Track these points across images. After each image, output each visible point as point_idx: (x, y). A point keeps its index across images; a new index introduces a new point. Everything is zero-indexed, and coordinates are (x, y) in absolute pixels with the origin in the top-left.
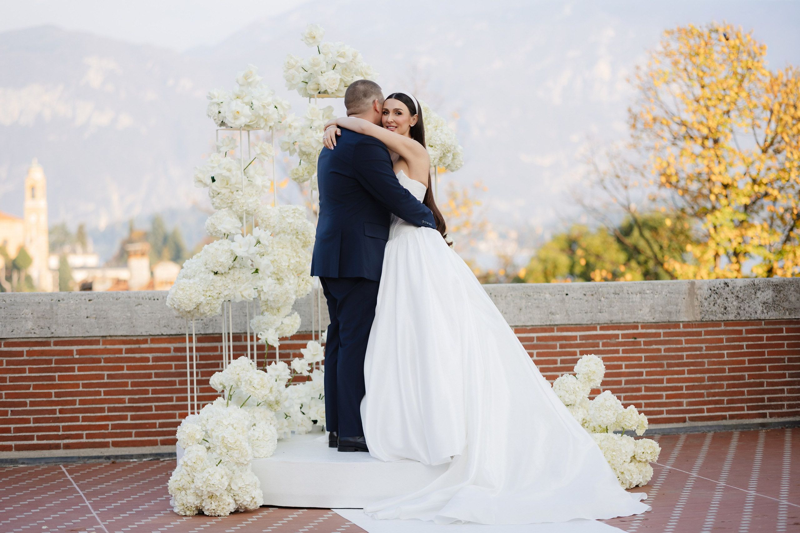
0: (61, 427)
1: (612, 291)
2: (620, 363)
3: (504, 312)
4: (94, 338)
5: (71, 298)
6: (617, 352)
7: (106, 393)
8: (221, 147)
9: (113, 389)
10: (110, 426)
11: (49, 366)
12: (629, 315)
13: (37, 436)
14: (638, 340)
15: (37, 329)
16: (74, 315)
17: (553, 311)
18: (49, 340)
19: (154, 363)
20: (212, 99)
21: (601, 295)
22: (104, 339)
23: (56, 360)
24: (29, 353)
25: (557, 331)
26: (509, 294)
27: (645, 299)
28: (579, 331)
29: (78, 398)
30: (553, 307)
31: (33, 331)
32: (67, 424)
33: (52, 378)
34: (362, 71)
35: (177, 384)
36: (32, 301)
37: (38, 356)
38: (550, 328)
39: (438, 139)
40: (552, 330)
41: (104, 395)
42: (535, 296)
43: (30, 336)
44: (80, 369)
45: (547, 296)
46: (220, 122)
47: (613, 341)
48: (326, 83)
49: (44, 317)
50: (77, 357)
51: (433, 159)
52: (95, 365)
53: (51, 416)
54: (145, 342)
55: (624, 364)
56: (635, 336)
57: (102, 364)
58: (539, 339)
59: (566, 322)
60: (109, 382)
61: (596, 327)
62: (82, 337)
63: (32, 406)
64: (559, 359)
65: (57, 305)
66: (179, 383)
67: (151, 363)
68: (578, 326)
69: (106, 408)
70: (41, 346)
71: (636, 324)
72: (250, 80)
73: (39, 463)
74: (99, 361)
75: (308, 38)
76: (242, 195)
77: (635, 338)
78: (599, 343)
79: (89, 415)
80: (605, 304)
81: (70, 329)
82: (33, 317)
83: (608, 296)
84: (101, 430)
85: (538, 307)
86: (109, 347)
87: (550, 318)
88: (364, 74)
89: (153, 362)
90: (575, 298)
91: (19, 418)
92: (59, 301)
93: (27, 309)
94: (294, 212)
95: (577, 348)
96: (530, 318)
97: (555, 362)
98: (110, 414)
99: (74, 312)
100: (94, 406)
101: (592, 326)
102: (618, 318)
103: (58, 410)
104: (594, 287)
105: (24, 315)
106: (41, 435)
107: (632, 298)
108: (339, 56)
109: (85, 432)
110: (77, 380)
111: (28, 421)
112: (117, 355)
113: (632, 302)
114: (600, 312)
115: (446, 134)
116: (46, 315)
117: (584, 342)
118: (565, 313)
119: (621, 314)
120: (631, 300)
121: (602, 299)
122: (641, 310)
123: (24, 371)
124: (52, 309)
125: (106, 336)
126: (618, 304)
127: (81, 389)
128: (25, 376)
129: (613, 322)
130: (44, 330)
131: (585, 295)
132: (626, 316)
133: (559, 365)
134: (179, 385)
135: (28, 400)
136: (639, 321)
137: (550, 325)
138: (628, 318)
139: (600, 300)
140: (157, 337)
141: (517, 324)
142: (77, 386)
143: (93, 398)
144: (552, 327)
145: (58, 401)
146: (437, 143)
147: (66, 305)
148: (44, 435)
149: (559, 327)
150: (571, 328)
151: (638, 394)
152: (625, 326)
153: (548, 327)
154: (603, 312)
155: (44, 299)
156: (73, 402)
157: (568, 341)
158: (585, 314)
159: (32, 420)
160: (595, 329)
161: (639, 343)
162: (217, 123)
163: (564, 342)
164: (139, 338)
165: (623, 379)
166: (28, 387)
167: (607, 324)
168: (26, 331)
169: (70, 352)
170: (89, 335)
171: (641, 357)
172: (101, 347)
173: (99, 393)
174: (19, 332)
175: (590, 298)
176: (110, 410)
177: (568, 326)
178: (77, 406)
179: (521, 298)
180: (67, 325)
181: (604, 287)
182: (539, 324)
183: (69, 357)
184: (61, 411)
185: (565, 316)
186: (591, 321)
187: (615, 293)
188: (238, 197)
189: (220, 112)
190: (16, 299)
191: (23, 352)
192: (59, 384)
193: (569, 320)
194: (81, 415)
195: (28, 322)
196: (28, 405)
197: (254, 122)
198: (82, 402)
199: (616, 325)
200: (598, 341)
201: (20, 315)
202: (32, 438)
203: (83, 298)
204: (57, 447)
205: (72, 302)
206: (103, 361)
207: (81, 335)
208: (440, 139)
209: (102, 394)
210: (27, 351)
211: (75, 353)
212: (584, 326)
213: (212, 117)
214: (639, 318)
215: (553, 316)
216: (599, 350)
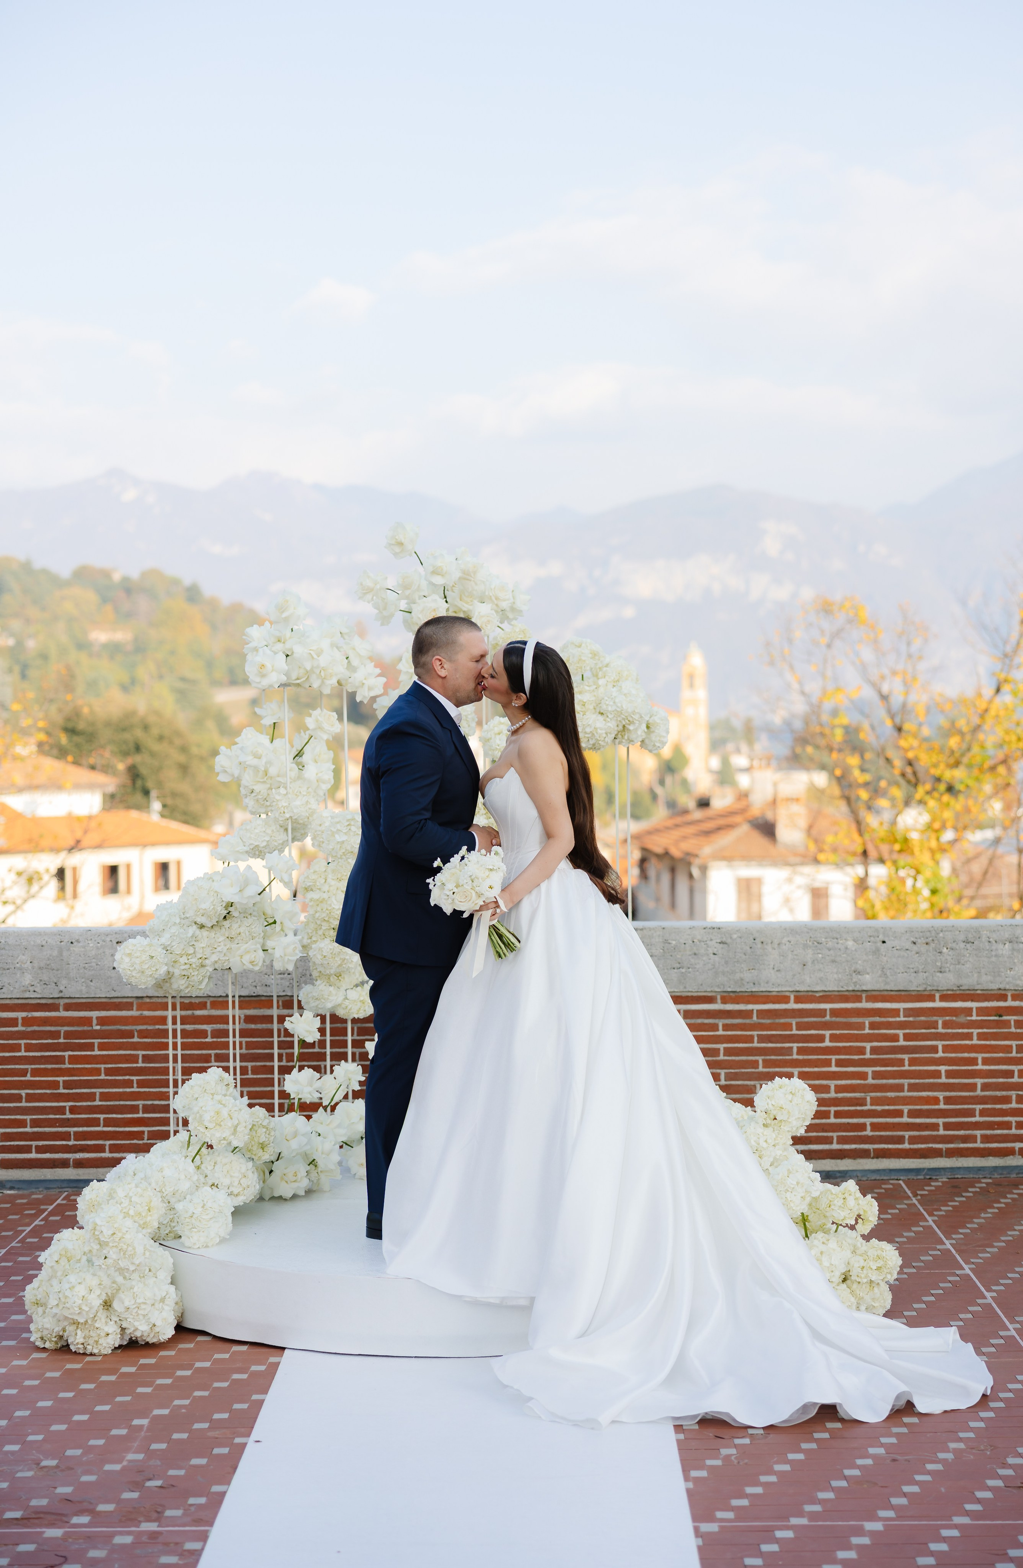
0: (72, 1133)
1: (962, 937)
2: (973, 1055)
3: (776, 969)
4: (125, 1000)
5: (89, 939)
6: (969, 1036)
7: (141, 1084)
8: (264, 717)
9: (150, 1077)
10: (146, 1133)
11: (56, 1041)
12: (989, 978)
13: (36, 1146)
14: (1005, 1018)
15: (38, 985)
16: (94, 964)
17: (860, 968)
18: (57, 1001)
19: (215, 1040)
21: (942, 943)
22: (140, 1001)
23: (65, 1032)
24: (27, 1021)
25: (867, 1001)
26: (785, 940)
27: (1018, 951)
28: (904, 1001)
29: (98, 1091)
30: (860, 962)
31: (31, 989)
32: (81, 1129)
33: (60, 1060)
34: (491, 594)
35: (250, 1072)
36: (32, 943)
37: (39, 1026)
38: (856, 996)
39: (611, 703)
40: (858, 999)
41: (138, 1087)
42: (830, 944)
43: (27, 995)
44: (102, 1047)
45: (850, 943)
47: (962, 1019)
49: (49, 967)
50: (98, 1027)
51: (604, 735)
52: (125, 1040)
53: (57, 1116)
54: (203, 1006)
55: (980, 1056)
56: (999, 1012)
57: (136, 1039)
58: (834, 1012)
59: (881, 986)
60: (145, 1067)
61: (934, 996)
62: (106, 997)
63: (30, 1102)
64: (868, 1046)
65: (69, 950)
66: (252, 1070)
67: (209, 1040)
68: (903, 993)
69: (141, 1106)
70: (45, 1011)
71: (1003, 992)
73: (36, 1188)
74: (130, 1035)
75: (393, 544)
76: (285, 795)
77: (1000, 1016)
78: (937, 1022)
79: (114, 1116)
80: (949, 958)
81: (87, 986)
82: (33, 968)
83: (954, 945)
84: (133, 1139)
85: (833, 961)
86: (146, 1013)
87: (854, 980)
88: (493, 598)
89: (212, 1038)
90: (898, 948)
91: (9, 1119)
92: (72, 943)
93: (23, 955)
94: (348, 825)
95: (898, 1029)
96: (821, 979)
97: (862, 1051)
98: (146, 1115)
99: (94, 960)
100: (122, 1103)
101: (926, 993)
102: (971, 981)
103: (68, 1108)
104: (929, 931)
105: (20, 963)
106: (43, 1146)
107: (997, 950)
109: (108, 1143)
110: (97, 1064)
111: (22, 1124)
112: (157, 1027)
113: (996, 956)
114: (941, 972)
115: (625, 695)
116: (52, 965)
117: (911, 1019)
118: (880, 972)
119: (976, 975)
120: (993, 953)
121: (945, 950)
122: (1011, 969)
123: (17, 1048)
124: (62, 955)
125: (142, 997)
126: (971, 959)
127: (103, 1077)
128: (20, 1056)
129: (961, 988)
130: (49, 986)
131: (915, 943)
132: (984, 978)
133: (868, 1056)
134: (253, 1073)
135: (23, 1093)
136: (1007, 987)
137: (853, 991)
138: (989, 983)
139: (940, 953)
140: (220, 999)
141: (798, 989)
142: (98, 1072)
143: (121, 1090)
144: (859, 993)
145: (68, 1094)
146: (610, 709)
147: (83, 950)
148: (47, 1145)
149: (869, 993)
150: (891, 996)
151: (1004, 1107)
152: (983, 994)
153: (852, 993)
154: (945, 972)
155: (49, 940)
156: (91, 1097)
157: (884, 1017)
158: (915, 974)
159: (28, 1121)
160: (931, 998)
161: (1007, 1024)
163: (877, 1019)
164: (193, 1001)
165: (979, 1082)
166: (24, 1073)
167: (953, 990)
168: (22, 988)
169: (88, 1021)
170: (116, 996)
171: (1011, 1046)
172: (134, 1013)
173: (129, 1084)
174: (12, 989)
175: (924, 948)
176: (147, 1109)
177: (886, 993)
178: (97, 1103)
179: (805, 946)
180: (83, 980)
181: (948, 931)
182: (836, 989)
183: (86, 1028)
184: (73, 1110)
185: (880, 976)
186: (925, 986)
187: (967, 942)
188: (278, 797)
190: (7, 940)
191: (17, 1019)
192: (70, 1068)
193: (887, 983)
194: (102, 1117)
195: (26, 974)
196: (24, 1100)
198: (104, 1097)
199: (968, 992)
200: (935, 1018)
201: (12, 963)
202: (28, 1149)
203: (108, 939)
204: (64, 1164)
205: (91, 945)
206: (136, 1034)
207: (104, 996)
208: (614, 702)
209: (135, 1085)
210: (23, 1018)
211: (95, 1022)
212: (913, 993)
214: (1008, 983)
215: (860, 977)
216: (937, 1033)
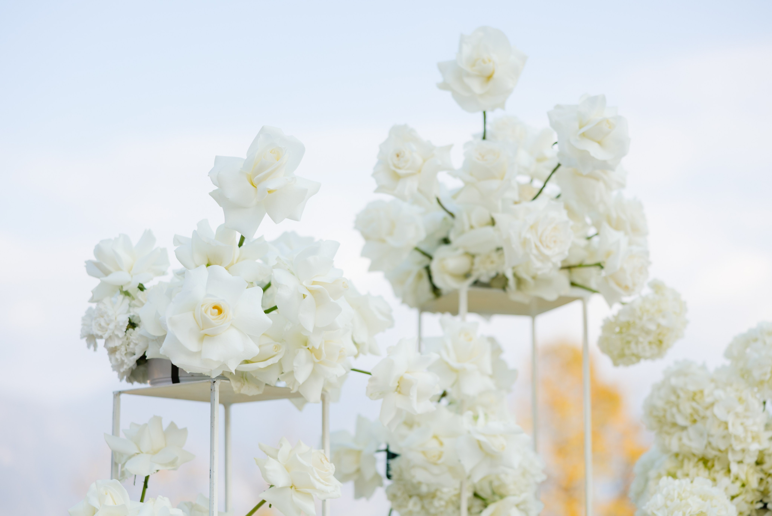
8: (130, 457)
20: (106, 273)
46: (131, 362)
48: (529, 236)
72: (271, 185)
108: (584, 135)
162: (117, 367)
189: (132, 325)
197: (270, 362)
213: (101, 342)
